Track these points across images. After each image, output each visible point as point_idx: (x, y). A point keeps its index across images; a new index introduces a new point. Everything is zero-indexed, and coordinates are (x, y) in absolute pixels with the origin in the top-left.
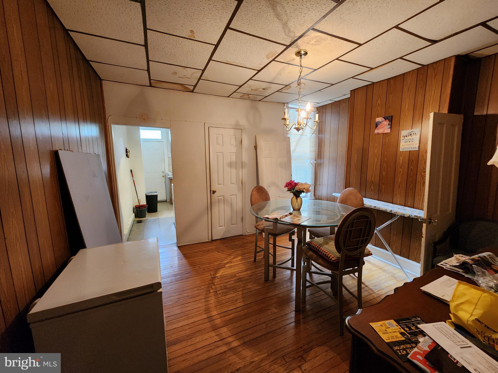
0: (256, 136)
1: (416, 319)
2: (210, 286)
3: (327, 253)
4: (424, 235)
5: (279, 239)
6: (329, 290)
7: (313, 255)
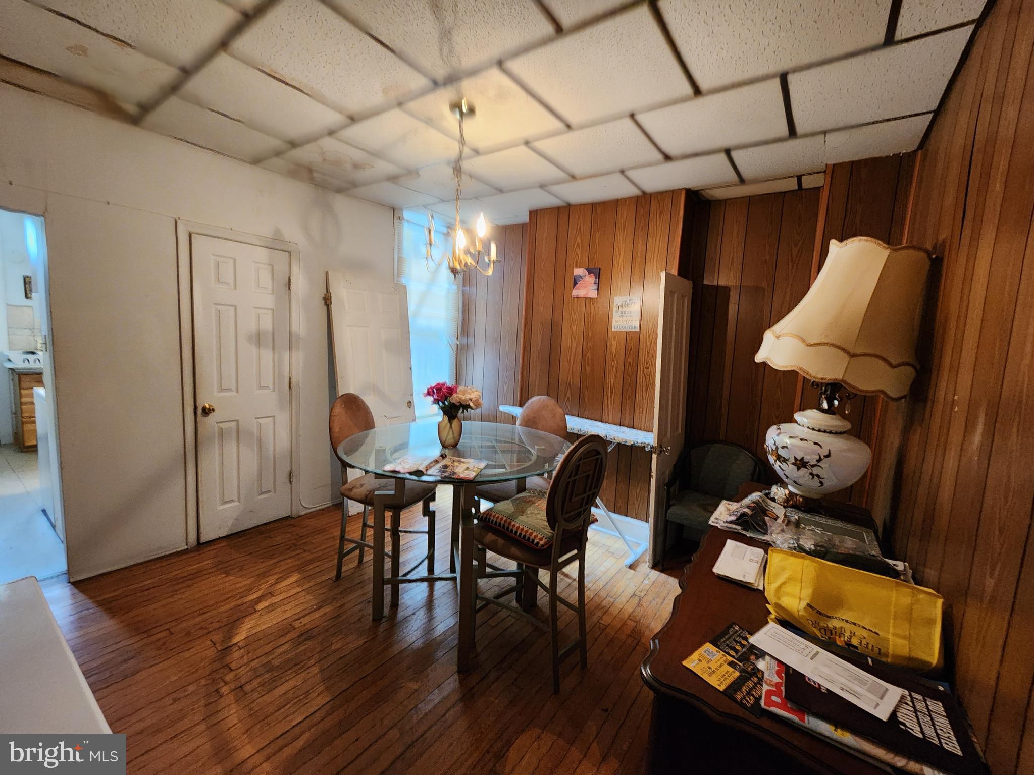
0: (327, 274)
1: (734, 628)
2: (217, 676)
3: (526, 532)
4: (654, 474)
5: (405, 515)
6: (514, 604)
7: (497, 540)
